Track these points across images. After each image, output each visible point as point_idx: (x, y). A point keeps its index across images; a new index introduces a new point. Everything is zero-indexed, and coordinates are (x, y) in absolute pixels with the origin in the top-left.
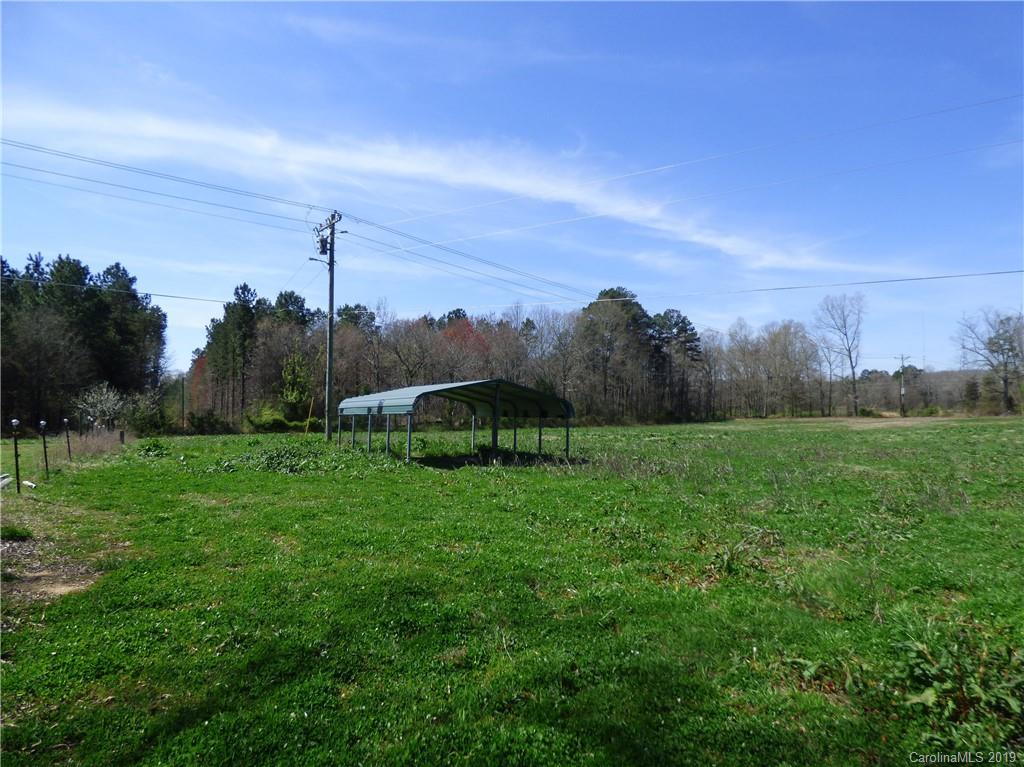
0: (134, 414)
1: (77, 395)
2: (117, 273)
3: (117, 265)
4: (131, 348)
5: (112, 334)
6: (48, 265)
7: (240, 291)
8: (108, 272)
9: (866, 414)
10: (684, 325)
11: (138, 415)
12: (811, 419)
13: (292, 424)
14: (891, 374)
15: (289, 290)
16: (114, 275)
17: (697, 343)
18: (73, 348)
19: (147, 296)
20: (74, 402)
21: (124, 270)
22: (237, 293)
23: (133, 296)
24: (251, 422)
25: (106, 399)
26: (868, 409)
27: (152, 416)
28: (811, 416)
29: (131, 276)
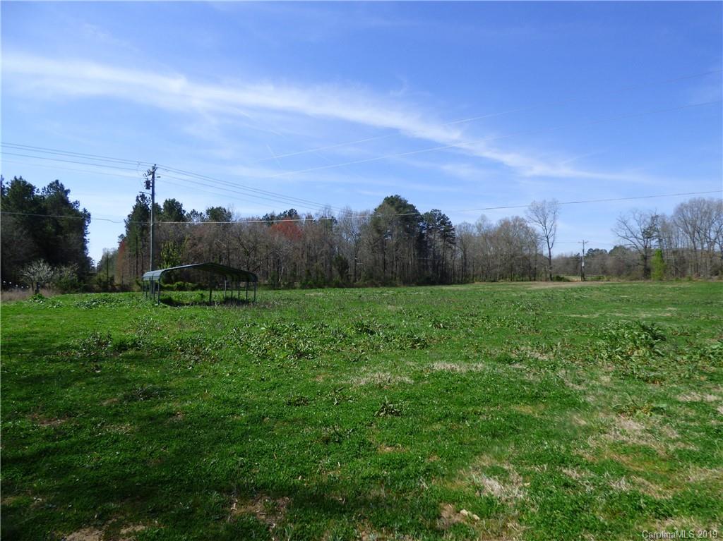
0: (60, 279)
1: (23, 267)
2: (57, 187)
3: (57, 182)
4: (61, 237)
5: (50, 228)
6: (7, 183)
7: (140, 199)
8: (51, 186)
9: (559, 279)
10: (444, 220)
11: (63, 280)
12: (522, 283)
13: (166, 286)
14: (608, 251)
15: (172, 198)
16: (55, 188)
17: (453, 232)
18: (22, 238)
19: (76, 203)
20: (22, 272)
21: (61, 184)
22: (137, 200)
23: (66, 202)
24: (139, 285)
25: (42, 270)
26: (562, 276)
27: (73, 280)
28: (522, 281)
29: (65, 189)
